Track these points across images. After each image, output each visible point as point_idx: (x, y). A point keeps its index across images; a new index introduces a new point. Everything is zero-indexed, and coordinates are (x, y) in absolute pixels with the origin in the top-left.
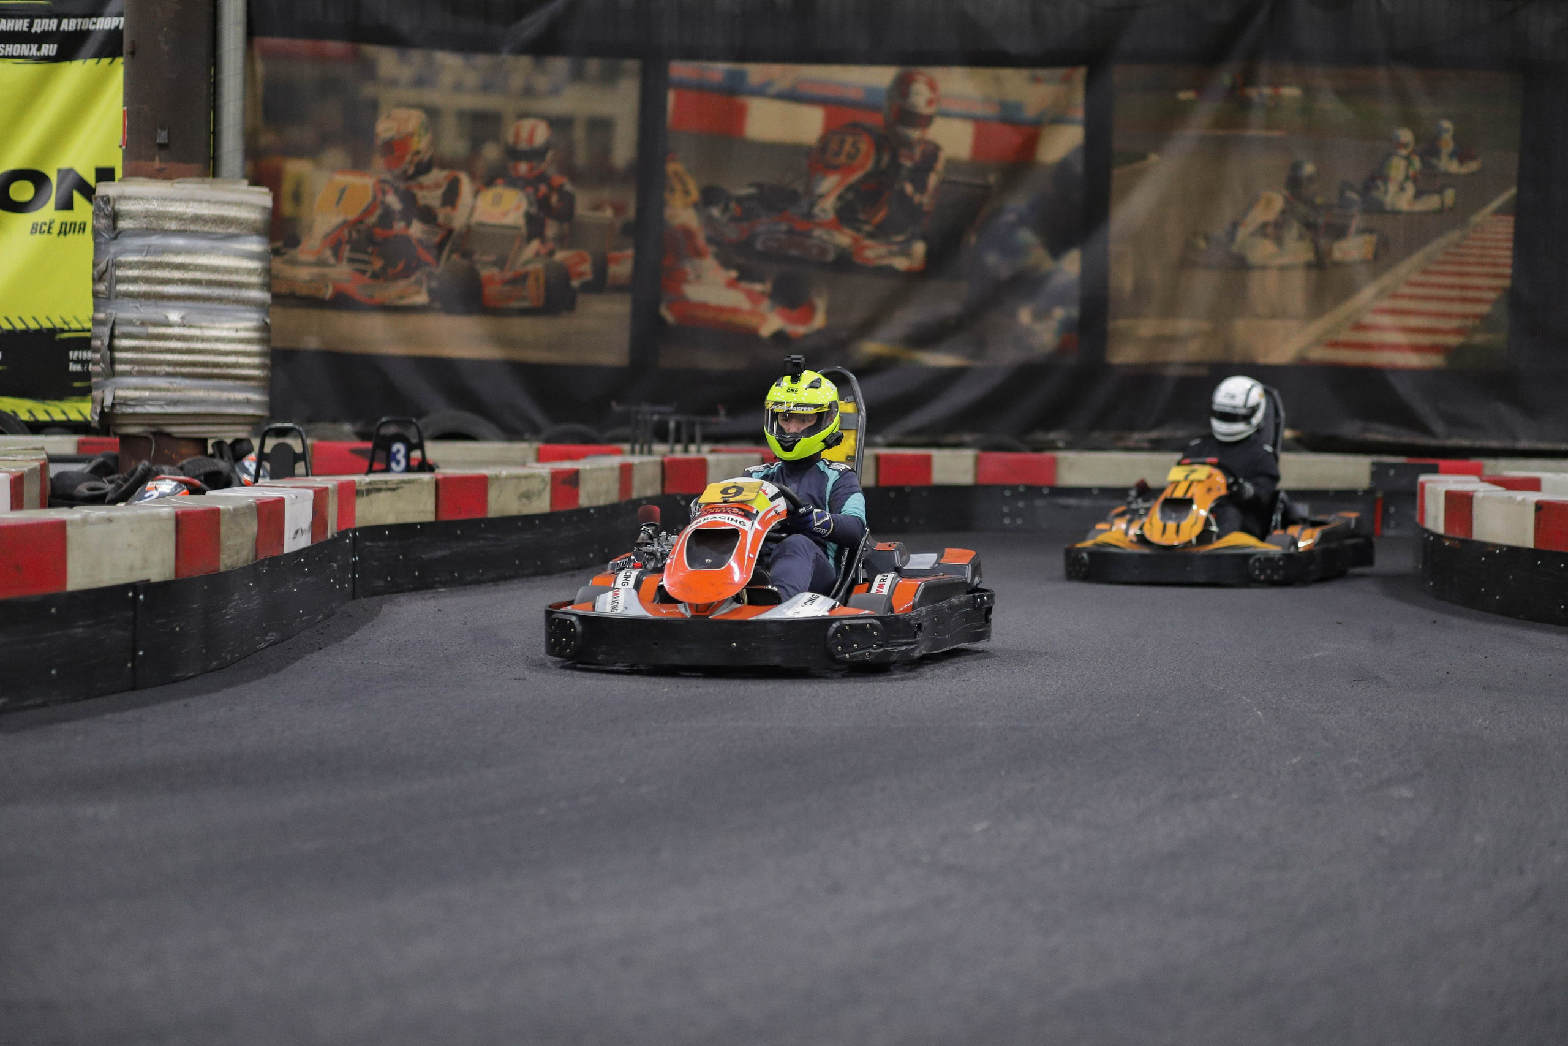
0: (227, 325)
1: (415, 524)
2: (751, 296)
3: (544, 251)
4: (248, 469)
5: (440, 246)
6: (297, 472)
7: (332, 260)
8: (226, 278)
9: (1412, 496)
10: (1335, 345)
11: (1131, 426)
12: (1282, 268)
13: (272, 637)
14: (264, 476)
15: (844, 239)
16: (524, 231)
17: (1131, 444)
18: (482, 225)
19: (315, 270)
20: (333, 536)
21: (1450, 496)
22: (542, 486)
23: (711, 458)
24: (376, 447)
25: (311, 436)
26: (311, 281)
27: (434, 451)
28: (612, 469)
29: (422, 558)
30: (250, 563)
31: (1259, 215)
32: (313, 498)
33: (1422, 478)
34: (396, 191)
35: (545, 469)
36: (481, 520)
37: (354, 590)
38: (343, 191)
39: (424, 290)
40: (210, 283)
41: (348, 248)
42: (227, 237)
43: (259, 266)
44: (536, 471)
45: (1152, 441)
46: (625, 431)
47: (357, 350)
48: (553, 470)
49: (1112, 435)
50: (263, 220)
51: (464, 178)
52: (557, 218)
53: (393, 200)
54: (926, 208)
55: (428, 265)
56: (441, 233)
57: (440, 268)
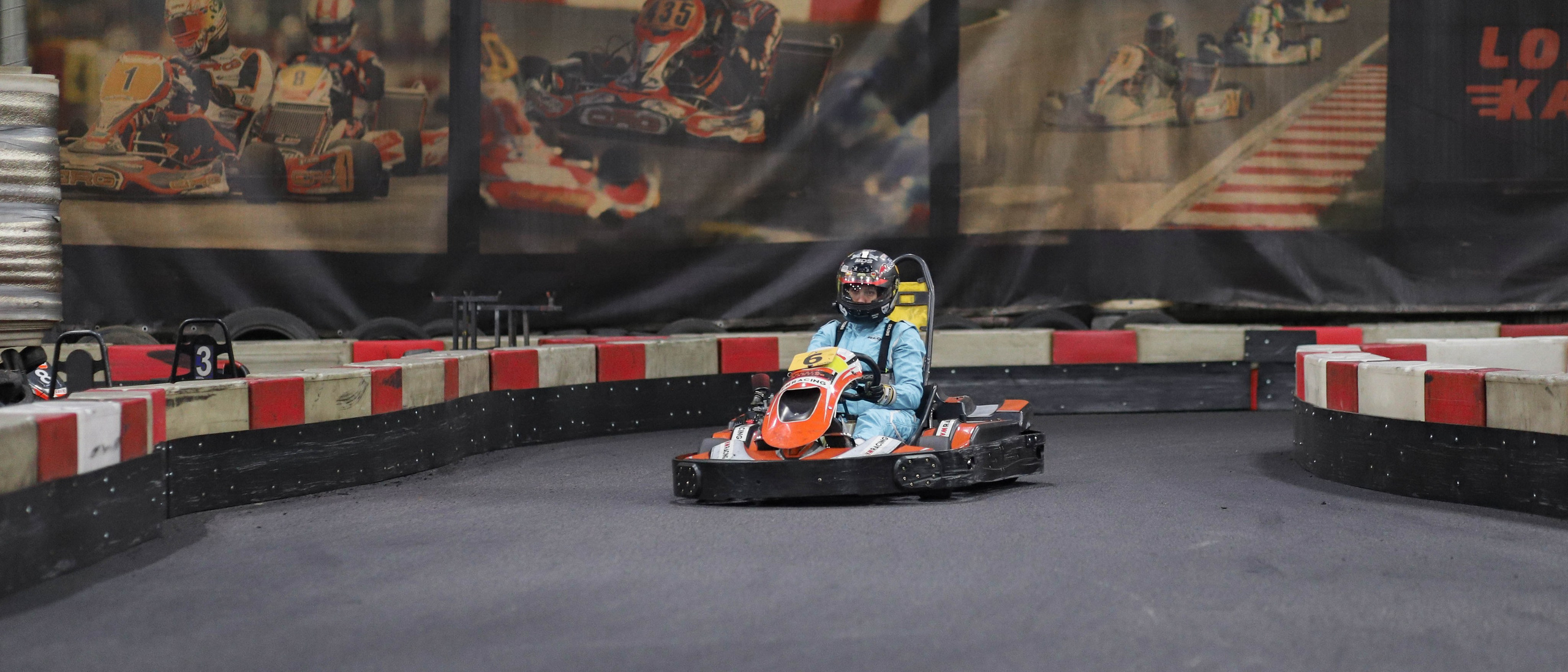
0: (14, 225)
1: (229, 434)
2: (577, 173)
3: (350, 133)
5: (240, 129)
7: (123, 149)
8: (11, 173)
9: (1291, 367)
10: (1201, 208)
11: (989, 302)
12: (1143, 127)
15: (676, 110)
16: (330, 110)
17: (990, 320)
18: (282, 105)
19: (103, 159)
21: (1331, 366)
22: (362, 388)
23: (541, 350)
24: (178, 349)
25: (109, 341)
27: (243, 352)
28: (436, 366)
29: (237, 471)
31: (1118, 72)
32: (120, 411)
33: (1300, 349)
34: (190, 72)
35: (364, 370)
36: (299, 427)
37: (169, 508)
38: (132, 73)
39: (223, 177)
41: (139, 134)
42: (12, 129)
43: (47, 159)
44: (356, 372)
45: (1009, 316)
46: (447, 323)
47: (151, 244)
48: (373, 370)
49: (969, 311)
50: (50, 109)
51: (263, 55)
52: (364, 96)
53: (185, 80)
54: (763, 74)
55: (227, 150)
56: (240, 115)
57: (240, 153)
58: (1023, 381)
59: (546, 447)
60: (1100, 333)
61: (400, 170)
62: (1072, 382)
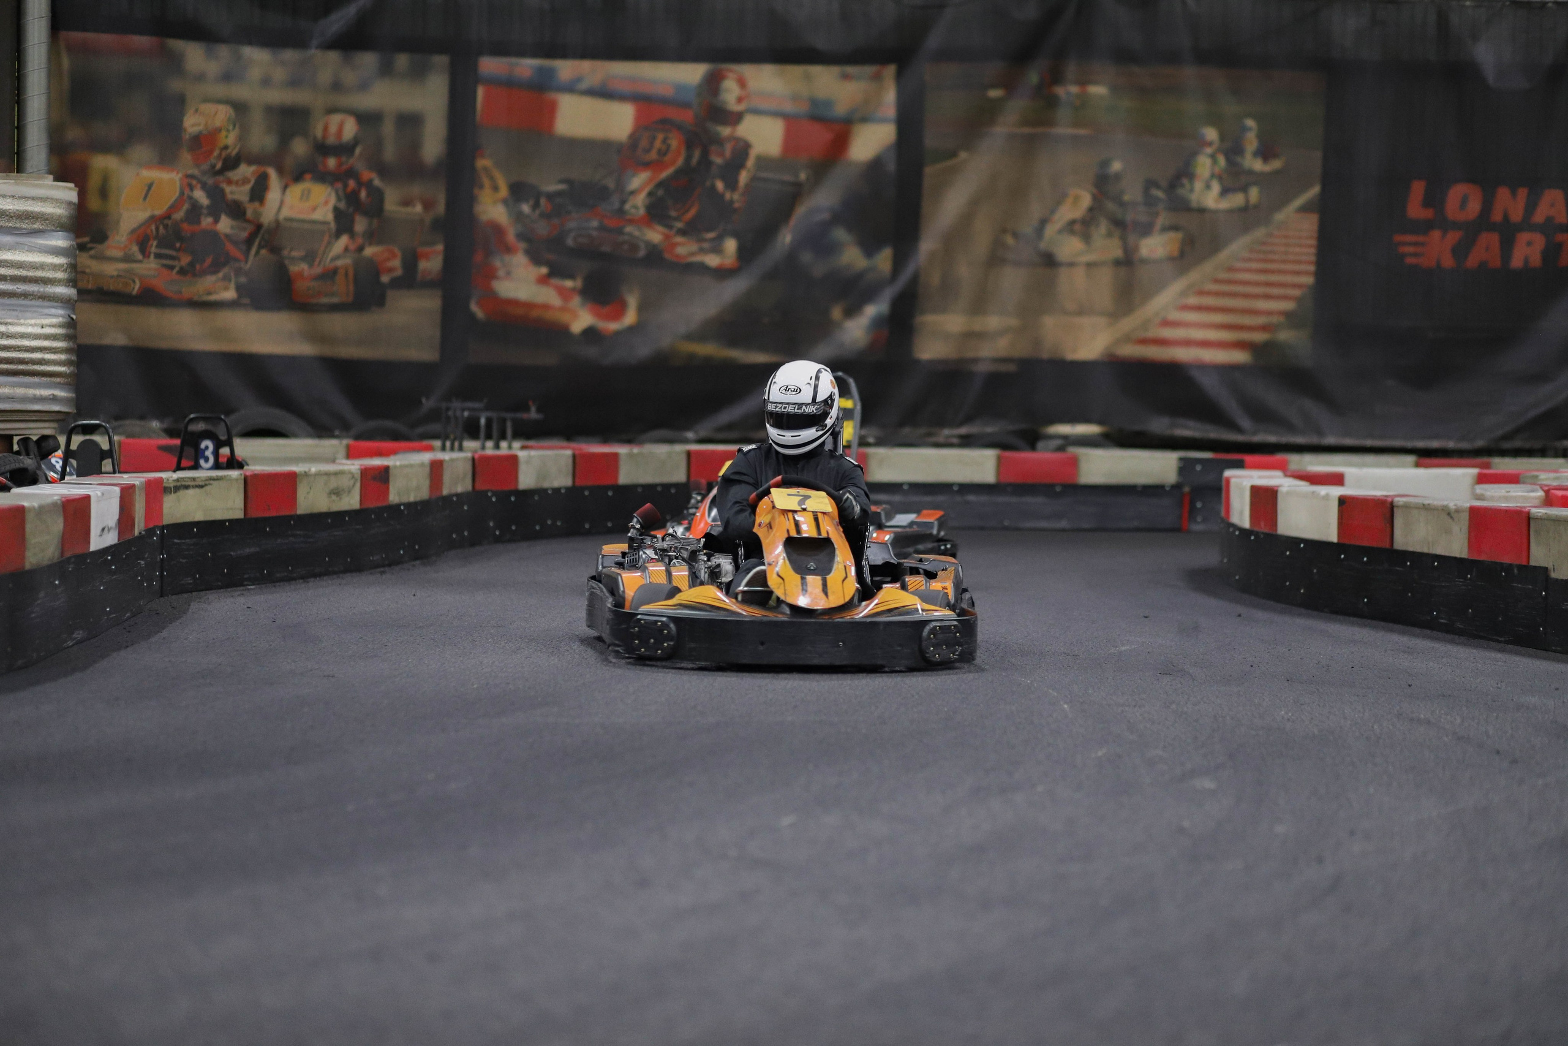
0: (33, 322)
1: (222, 522)
2: (563, 293)
3: (352, 247)
4: (54, 466)
5: (249, 241)
6: (103, 469)
7: (140, 257)
8: (31, 274)
9: (1218, 491)
10: (1144, 341)
11: (941, 422)
12: (1090, 265)
13: (78, 635)
14: (71, 474)
15: (655, 235)
16: (333, 225)
17: (941, 440)
18: (289, 220)
19: (122, 266)
20: (140, 533)
21: (1256, 491)
22: (352, 482)
23: (522, 454)
24: (183, 443)
25: (119, 434)
26: (118, 276)
27: (243, 447)
28: (422, 465)
29: (231, 555)
30: (55, 560)
31: (1068, 212)
32: (119, 495)
33: (1228, 473)
34: (204, 187)
35: (354, 466)
36: (291, 517)
37: (162, 587)
38: (150, 186)
39: (232, 285)
40: (15, 279)
41: (155, 243)
42: (31, 233)
43: (65, 262)
44: (346, 468)
45: (961, 437)
46: (436, 427)
47: (164, 345)
48: (363, 467)
49: (922, 431)
50: (69, 215)
51: (272, 173)
52: (366, 213)
53: (200, 196)
54: (736, 205)
55: (236, 260)
56: (250, 228)
57: (249, 263)
58: (971, 498)
59: (524, 544)
60: (1043, 455)
61: (398, 284)
62: (1014, 500)
